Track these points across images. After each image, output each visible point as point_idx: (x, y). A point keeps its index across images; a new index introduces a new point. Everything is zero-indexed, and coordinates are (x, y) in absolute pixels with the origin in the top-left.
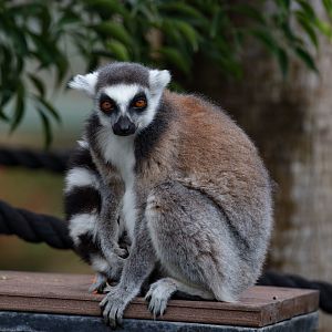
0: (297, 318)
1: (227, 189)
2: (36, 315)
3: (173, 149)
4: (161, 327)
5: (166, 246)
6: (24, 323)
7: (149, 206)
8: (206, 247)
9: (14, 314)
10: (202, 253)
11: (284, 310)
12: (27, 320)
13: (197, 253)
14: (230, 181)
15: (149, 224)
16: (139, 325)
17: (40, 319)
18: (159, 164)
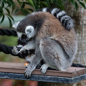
0: (81, 76)
1: (65, 40)
2: (10, 74)
3: (46, 28)
4: (45, 77)
5: (45, 56)
6: (7, 76)
7: (40, 45)
8: (56, 56)
9: (4, 73)
10: (55, 58)
11: (78, 73)
12: (7, 75)
13: (53, 58)
14: (66, 38)
15: (40, 50)
16: (39, 77)
17: (11, 75)
18: (42, 32)
